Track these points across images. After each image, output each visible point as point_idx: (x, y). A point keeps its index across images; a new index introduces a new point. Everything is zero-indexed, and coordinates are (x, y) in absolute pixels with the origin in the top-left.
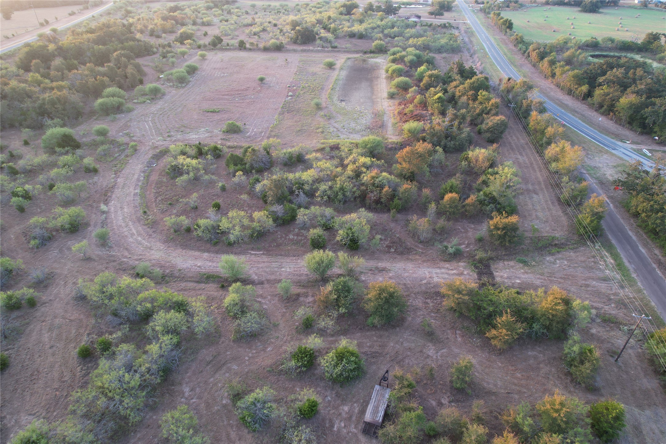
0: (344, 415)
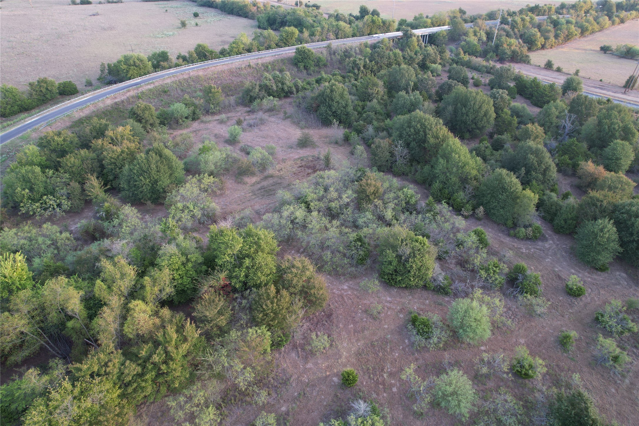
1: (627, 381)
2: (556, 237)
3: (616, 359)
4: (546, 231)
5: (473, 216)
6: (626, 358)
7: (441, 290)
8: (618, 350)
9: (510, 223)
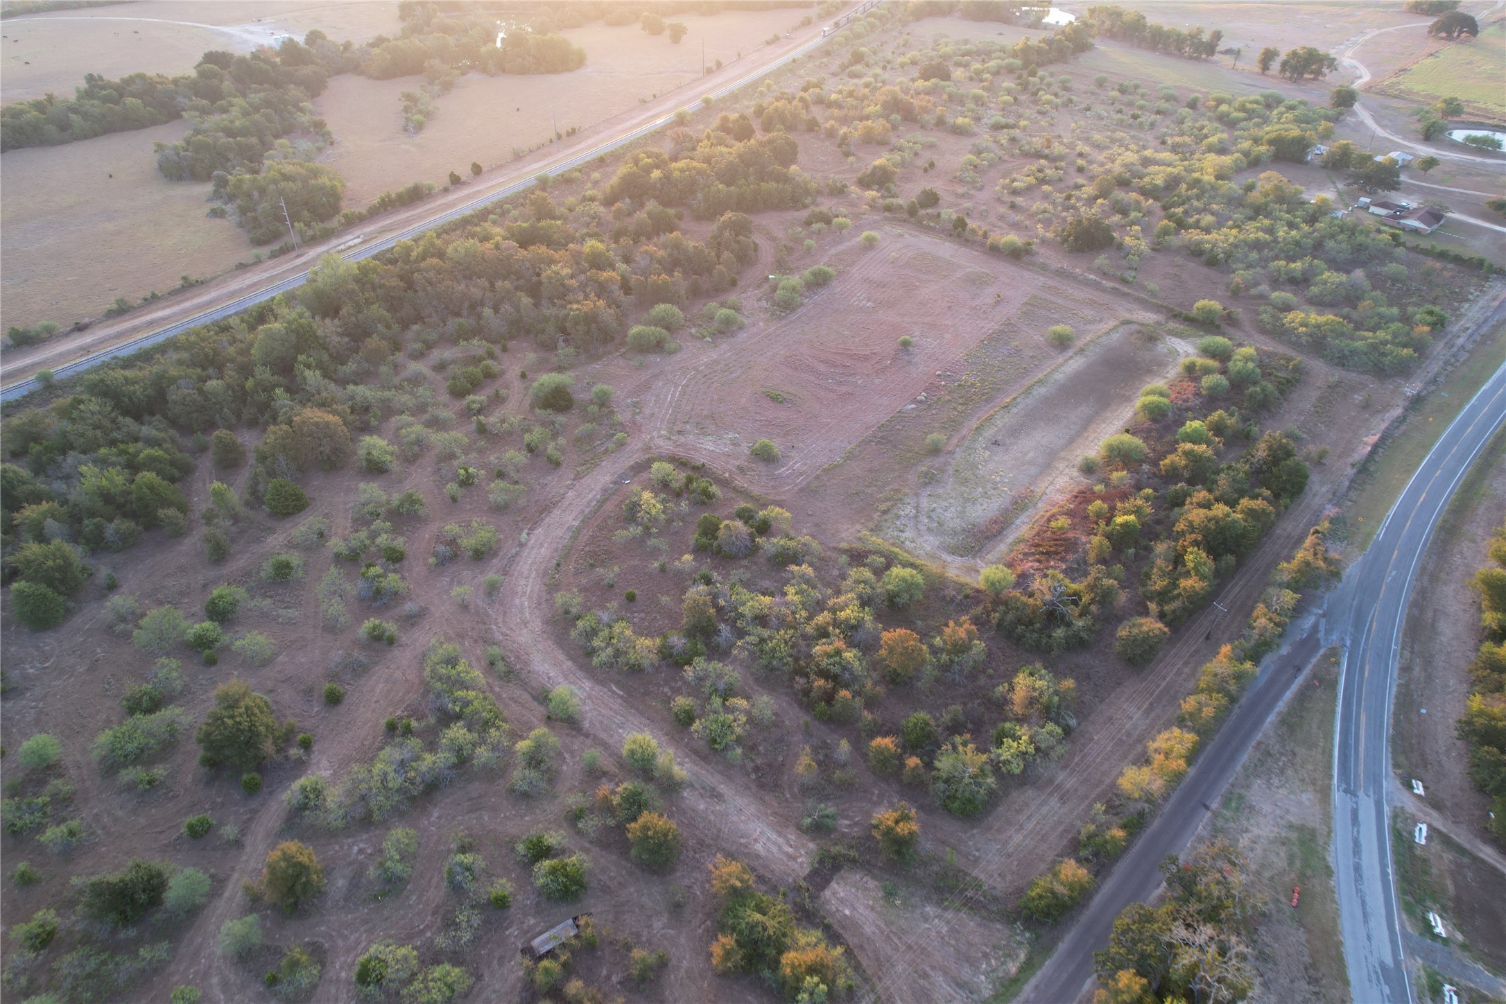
0: (525, 927)
1: (100, 832)
3: (72, 833)
6: (74, 824)
8: (63, 828)
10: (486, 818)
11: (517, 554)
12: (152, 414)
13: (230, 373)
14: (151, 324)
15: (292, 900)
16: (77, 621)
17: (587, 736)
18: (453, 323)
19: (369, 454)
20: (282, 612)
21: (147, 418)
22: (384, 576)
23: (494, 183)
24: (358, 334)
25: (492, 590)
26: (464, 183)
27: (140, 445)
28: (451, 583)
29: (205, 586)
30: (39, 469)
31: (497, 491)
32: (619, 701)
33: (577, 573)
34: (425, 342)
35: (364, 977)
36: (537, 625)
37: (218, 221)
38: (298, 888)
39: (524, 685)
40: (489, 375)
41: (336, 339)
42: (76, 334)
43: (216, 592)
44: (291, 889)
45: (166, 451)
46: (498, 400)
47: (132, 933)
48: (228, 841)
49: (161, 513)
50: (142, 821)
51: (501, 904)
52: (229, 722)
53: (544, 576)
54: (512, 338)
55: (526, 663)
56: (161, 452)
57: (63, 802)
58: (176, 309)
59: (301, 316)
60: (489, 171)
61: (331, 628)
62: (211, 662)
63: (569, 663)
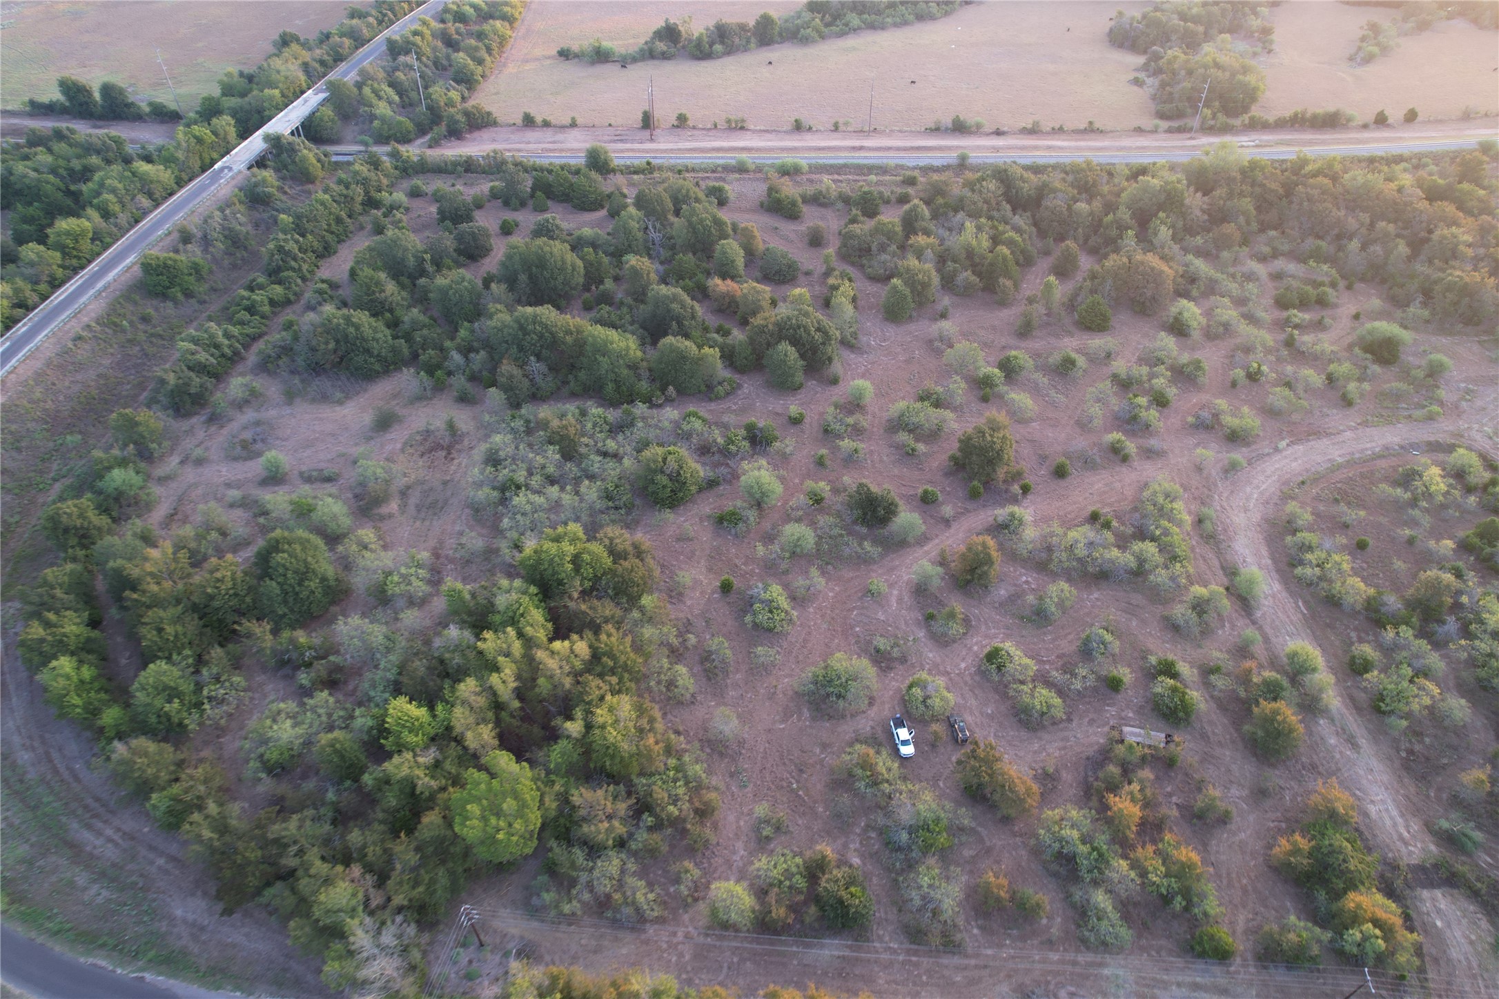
0: (1123, 714)
1: (871, 460)
2: (745, 378)
3: (856, 451)
4: (736, 377)
5: (669, 400)
6: (861, 446)
7: (712, 484)
8: (853, 445)
9: (703, 388)
10: (1134, 623)
11: (1268, 454)
12: (1025, 210)
13: (1097, 204)
14: (1049, 148)
15: (969, 577)
16: (912, 327)
17: (1254, 623)
18: (1310, 243)
19: (1180, 313)
20: (1052, 393)
21: (1020, 211)
22: (1147, 409)
23: (1422, 135)
24: (1219, 217)
25: (1231, 469)
26: (1388, 126)
27: (1008, 227)
28: (1198, 445)
29: (1004, 347)
30: (935, 216)
31: (1278, 396)
32: (1300, 616)
33: (1317, 498)
34: (1274, 249)
35: (992, 656)
36: (1256, 517)
37: (1136, 88)
38: (979, 571)
39: (1219, 553)
40: (1322, 302)
41: (1198, 213)
42: (994, 137)
43: (1013, 353)
44: (972, 570)
45: (1024, 240)
46: (1319, 326)
47: (864, 530)
48: (942, 518)
49: (1002, 280)
50: (896, 471)
51: (1114, 685)
52: (989, 438)
53: (1284, 484)
54: (1363, 279)
55: (1230, 539)
56: (1020, 239)
57: (857, 431)
58: (1073, 144)
59: (1179, 182)
60: (1424, 122)
61: (1083, 425)
62: (985, 399)
63: (1269, 562)
